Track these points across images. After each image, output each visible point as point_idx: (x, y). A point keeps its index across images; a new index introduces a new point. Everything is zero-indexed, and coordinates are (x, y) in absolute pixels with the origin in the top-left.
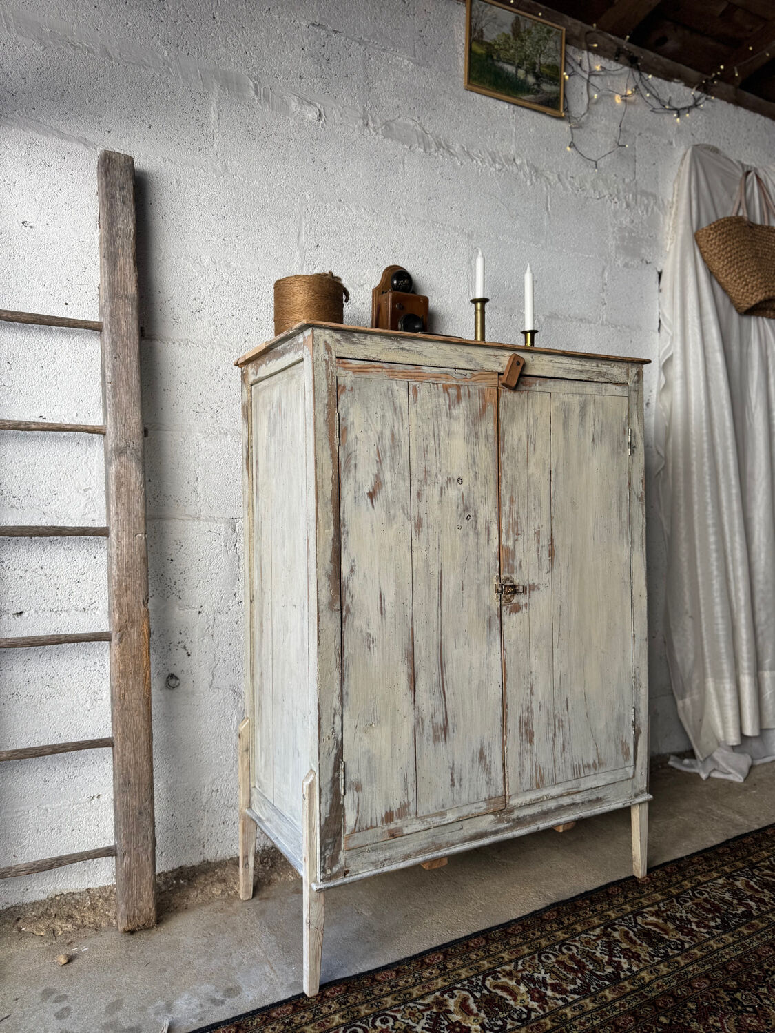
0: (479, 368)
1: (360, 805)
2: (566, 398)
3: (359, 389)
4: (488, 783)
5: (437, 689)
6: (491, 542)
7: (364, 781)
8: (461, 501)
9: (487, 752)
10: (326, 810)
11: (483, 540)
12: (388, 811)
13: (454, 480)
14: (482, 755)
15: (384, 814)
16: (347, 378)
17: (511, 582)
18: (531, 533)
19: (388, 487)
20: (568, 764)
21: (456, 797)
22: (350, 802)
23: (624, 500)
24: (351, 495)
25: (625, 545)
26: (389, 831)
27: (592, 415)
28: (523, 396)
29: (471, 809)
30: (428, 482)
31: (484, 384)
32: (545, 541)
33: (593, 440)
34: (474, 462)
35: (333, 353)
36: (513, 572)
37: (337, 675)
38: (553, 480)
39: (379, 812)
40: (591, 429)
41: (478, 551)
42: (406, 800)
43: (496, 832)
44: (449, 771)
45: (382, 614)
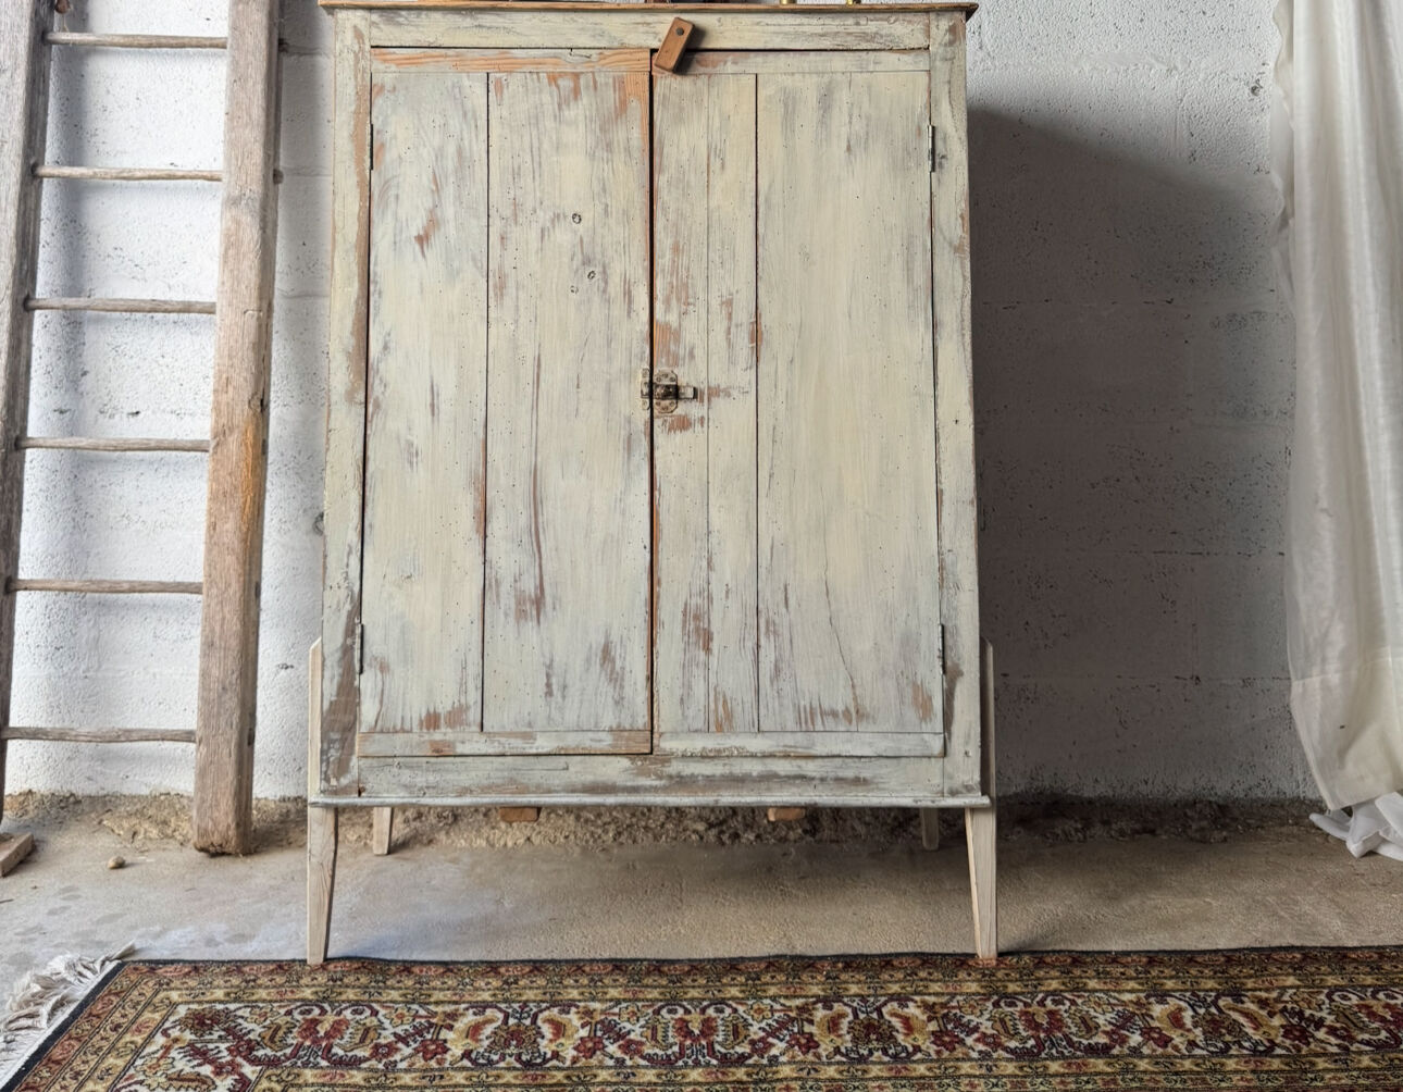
0: (616, 44)
1: (386, 692)
2: (788, 81)
3: (407, 88)
4: (617, 703)
5: (526, 539)
6: (633, 315)
7: (393, 659)
8: (578, 249)
9: (617, 652)
10: (331, 690)
11: (618, 309)
12: (432, 710)
13: (565, 217)
14: (606, 654)
15: (424, 715)
16: (386, 74)
17: (672, 380)
18: (715, 303)
19: (450, 229)
20: (787, 702)
21: (555, 715)
22: (369, 685)
23: (919, 250)
24: (389, 238)
25: (922, 329)
26: (433, 743)
27: (845, 109)
28: (699, 83)
29: (586, 741)
30: (520, 220)
31: (623, 68)
32: (743, 315)
33: (849, 148)
34: (604, 190)
35: (367, 41)
36: (676, 364)
37: (355, 497)
38: (760, 215)
39: (416, 710)
40: (844, 130)
41: (609, 327)
42: (463, 701)
43: (635, 790)
44: (544, 670)
45: (433, 414)
